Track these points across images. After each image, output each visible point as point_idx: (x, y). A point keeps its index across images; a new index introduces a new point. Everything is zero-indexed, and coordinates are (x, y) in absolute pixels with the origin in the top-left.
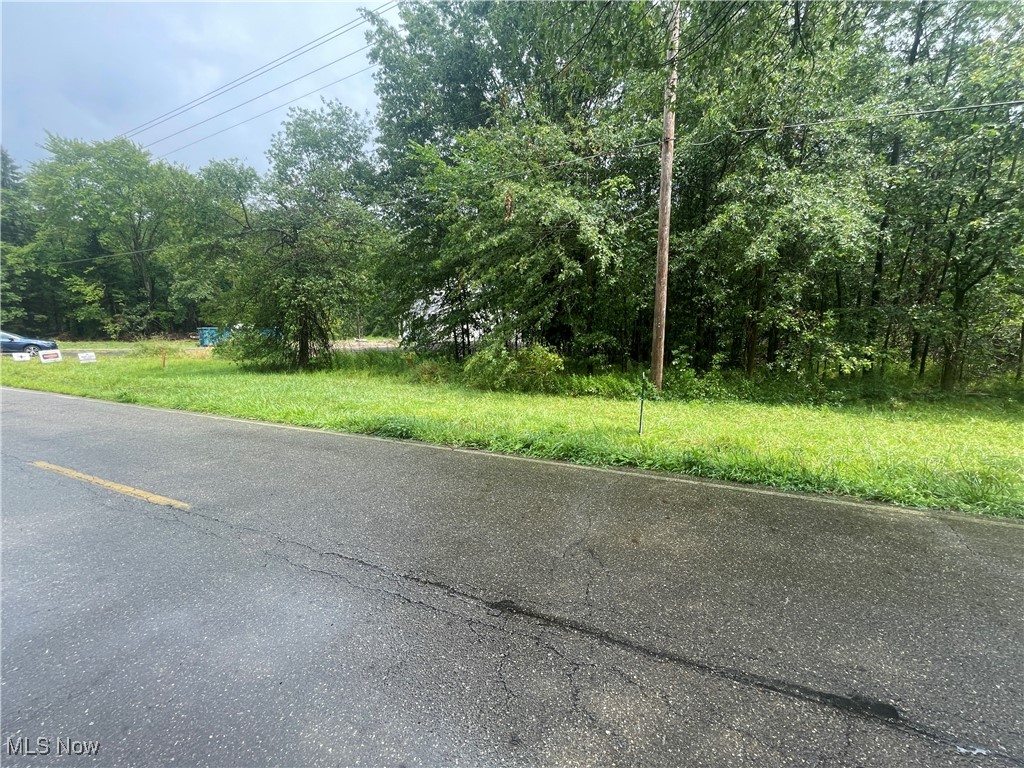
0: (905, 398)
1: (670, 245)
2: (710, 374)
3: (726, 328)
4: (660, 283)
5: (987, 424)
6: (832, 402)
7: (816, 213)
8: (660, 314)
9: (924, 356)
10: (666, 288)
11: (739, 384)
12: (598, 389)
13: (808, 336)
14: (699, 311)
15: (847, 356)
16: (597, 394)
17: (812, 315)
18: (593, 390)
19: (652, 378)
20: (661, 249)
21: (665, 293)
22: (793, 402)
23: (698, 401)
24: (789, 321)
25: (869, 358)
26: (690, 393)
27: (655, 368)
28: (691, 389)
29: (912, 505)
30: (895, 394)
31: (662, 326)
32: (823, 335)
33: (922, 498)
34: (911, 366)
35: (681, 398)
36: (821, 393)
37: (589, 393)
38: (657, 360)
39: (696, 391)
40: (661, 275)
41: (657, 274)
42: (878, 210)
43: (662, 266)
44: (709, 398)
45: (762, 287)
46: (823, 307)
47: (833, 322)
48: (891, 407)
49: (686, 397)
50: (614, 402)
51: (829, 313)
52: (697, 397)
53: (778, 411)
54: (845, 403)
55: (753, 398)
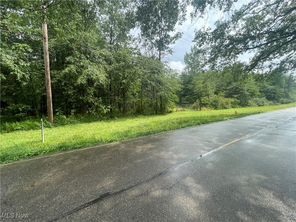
1: (51, 74)
2: (71, 116)
3: (75, 102)
4: (48, 86)
6: (104, 119)
7: (94, 73)
8: (49, 97)
10: (51, 88)
11: (80, 118)
12: (22, 127)
13: (96, 104)
15: (105, 108)
16: (22, 129)
17: (96, 99)
18: (19, 128)
19: (49, 120)
20: (47, 75)
21: (50, 90)
22: (95, 121)
23: (67, 125)
24: (91, 100)
25: (110, 109)
27: (50, 116)
28: (64, 122)
29: (116, 141)
30: (116, 116)
31: (50, 102)
32: (100, 103)
33: (118, 139)
34: (119, 110)
35: (61, 125)
36: (102, 118)
37: (18, 130)
38: (50, 113)
39: (66, 122)
40: (48, 84)
41: (46, 83)
42: (107, 75)
43: (48, 81)
44: (71, 124)
47: (101, 100)
48: (115, 119)
49: (63, 124)
50: (31, 131)
51: (100, 98)
53: (91, 124)
54: (107, 119)
55: (85, 122)
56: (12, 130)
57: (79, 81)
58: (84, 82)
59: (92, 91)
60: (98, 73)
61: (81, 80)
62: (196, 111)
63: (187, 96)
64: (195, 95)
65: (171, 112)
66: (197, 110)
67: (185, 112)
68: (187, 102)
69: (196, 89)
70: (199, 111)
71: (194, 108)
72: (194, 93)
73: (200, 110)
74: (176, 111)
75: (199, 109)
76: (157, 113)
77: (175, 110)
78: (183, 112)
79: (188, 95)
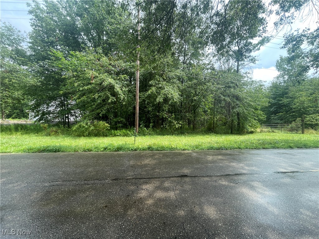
0: (188, 133)
1: (139, 95)
2: (150, 129)
3: (152, 117)
4: (137, 105)
5: (200, 137)
7: (170, 92)
8: (137, 113)
9: (190, 124)
11: (156, 131)
12: (120, 134)
13: (169, 119)
14: (146, 113)
15: (177, 123)
16: (120, 135)
17: (170, 114)
18: (119, 134)
20: (137, 96)
21: (138, 108)
22: (168, 135)
24: (165, 116)
25: (181, 124)
26: (145, 134)
27: (136, 127)
29: (189, 150)
30: (186, 132)
32: (172, 119)
33: (190, 149)
34: (188, 126)
35: (143, 135)
36: (173, 132)
37: (118, 135)
38: (137, 125)
39: (147, 133)
40: (137, 103)
42: (180, 93)
43: (137, 100)
44: (150, 135)
45: (160, 107)
46: (172, 113)
47: (174, 116)
49: (144, 135)
50: (125, 137)
51: (173, 114)
52: (147, 135)
53: (165, 137)
54: (177, 134)
55: (159, 134)
56: (115, 135)
57: (158, 100)
58: (162, 100)
59: (167, 108)
60: (173, 92)
61: (159, 99)
62: (294, 133)
63: (281, 114)
64: (294, 112)
65: (252, 132)
66: (296, 133)
67: (274, 134)
68: (279, 121)
69: (295, 104)
70: (300, 134)
71: (292, 130)
72: (291, 109)
73: (303, 133)
74: (261, 132)
75: (300, 132)
76: (233, 132)
77: (258, 130)
78: (272, 134)
79: (282, 112)
